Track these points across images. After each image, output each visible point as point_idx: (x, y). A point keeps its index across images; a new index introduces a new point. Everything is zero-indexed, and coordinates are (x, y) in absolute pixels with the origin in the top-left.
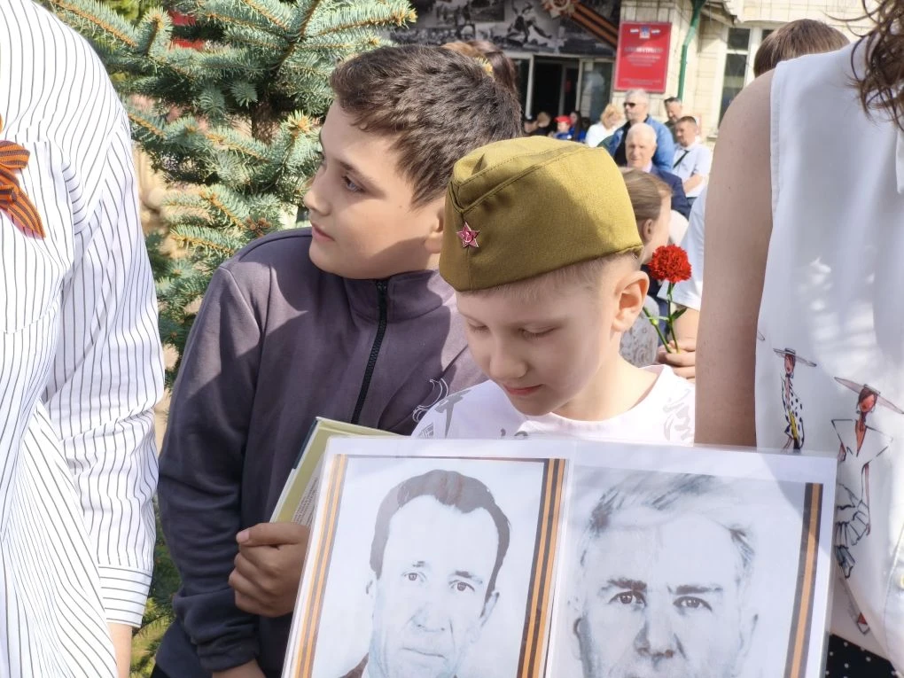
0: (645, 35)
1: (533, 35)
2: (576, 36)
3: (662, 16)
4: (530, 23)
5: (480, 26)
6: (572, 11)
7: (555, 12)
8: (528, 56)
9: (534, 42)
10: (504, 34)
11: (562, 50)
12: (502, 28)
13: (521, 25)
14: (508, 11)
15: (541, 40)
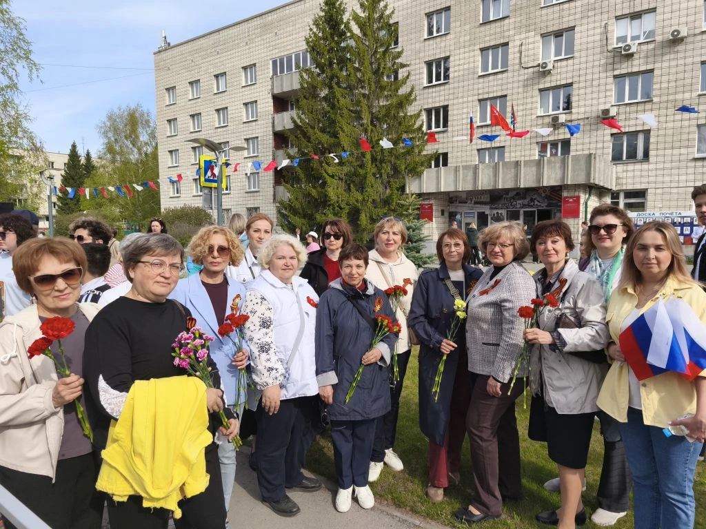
0: (571, 200)
1: (536, 203)
2: (551, 201)
3: (576, 194)
4: (535, 199)
5: (518, 202)
6: (549, 194)
7: (543, 195)
8: (535, 209)
9: (537, 205)
10: (527, 203)
11: (547, 206)
12: (526, 202)
13: (532, 200)
14: (527, 196)
15: (539, 204)
